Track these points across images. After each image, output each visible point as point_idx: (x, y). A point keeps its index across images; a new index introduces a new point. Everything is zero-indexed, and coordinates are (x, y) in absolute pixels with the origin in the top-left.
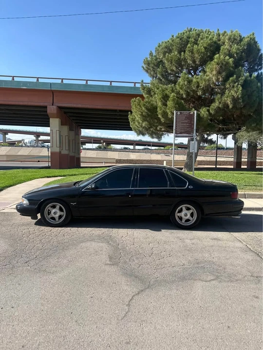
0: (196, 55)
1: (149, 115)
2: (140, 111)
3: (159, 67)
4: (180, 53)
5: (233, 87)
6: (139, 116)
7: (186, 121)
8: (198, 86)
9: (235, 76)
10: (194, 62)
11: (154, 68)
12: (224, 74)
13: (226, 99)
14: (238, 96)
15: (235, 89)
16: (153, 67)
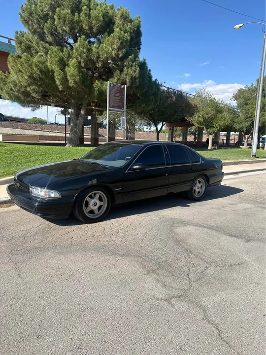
0: (94, 22)
1: (41, 78)
2: (29, 72)
3: (46, 22)
4: (73, 12)
5: (132, 66)
6: (26, 77)
7: (118, 95)
8: (98, 58)
9: (133, 55)
10: (91, 28)
11: (39, 21)
12: (124, 50)
13: (125, 76)
14: (135, 76)
15: (133, 68)
16: (37, 19)
